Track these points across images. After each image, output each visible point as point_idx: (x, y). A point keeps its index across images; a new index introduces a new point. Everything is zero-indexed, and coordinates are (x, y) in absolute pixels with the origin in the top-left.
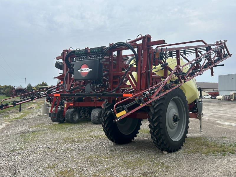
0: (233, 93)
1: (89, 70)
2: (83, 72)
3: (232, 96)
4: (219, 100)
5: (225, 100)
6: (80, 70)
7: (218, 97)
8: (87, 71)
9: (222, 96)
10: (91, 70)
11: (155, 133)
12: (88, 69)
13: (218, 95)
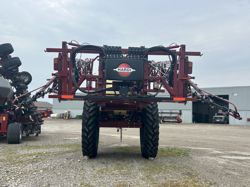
0: (67, 111)
1: (132, 70)
2: (122, 71)
3: (66, 114)
4: (53, 118)
5: (59, 118)
6: (117, 69)
7: (52, 115)
8: (130, 71)
9: (57, 114)
10: (135, 70)
11: (153, 139)
12: (130, 68)
13: (52, 113)
